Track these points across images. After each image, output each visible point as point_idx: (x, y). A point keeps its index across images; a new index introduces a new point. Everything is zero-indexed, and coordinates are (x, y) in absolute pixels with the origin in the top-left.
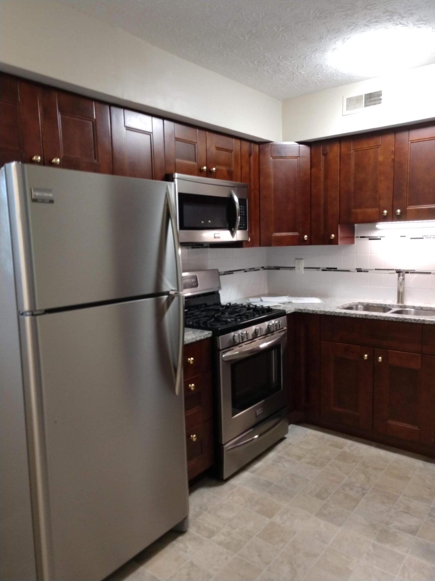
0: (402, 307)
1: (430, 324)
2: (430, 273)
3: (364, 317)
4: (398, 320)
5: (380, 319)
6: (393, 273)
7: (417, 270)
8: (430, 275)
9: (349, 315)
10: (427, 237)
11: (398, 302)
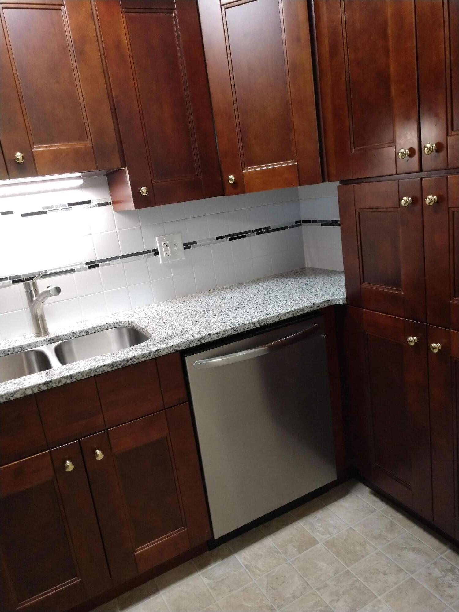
0: (53, 340)
1: (169, 352)
2: (73, 270)
3: (44, 388)
4: (115, 368)
5: (80, 378)
6: (9, 286)
7: (49, 270)
8: (74, 274)
9: (6, 398)
10: (51, 208)
11: (39, 334)
